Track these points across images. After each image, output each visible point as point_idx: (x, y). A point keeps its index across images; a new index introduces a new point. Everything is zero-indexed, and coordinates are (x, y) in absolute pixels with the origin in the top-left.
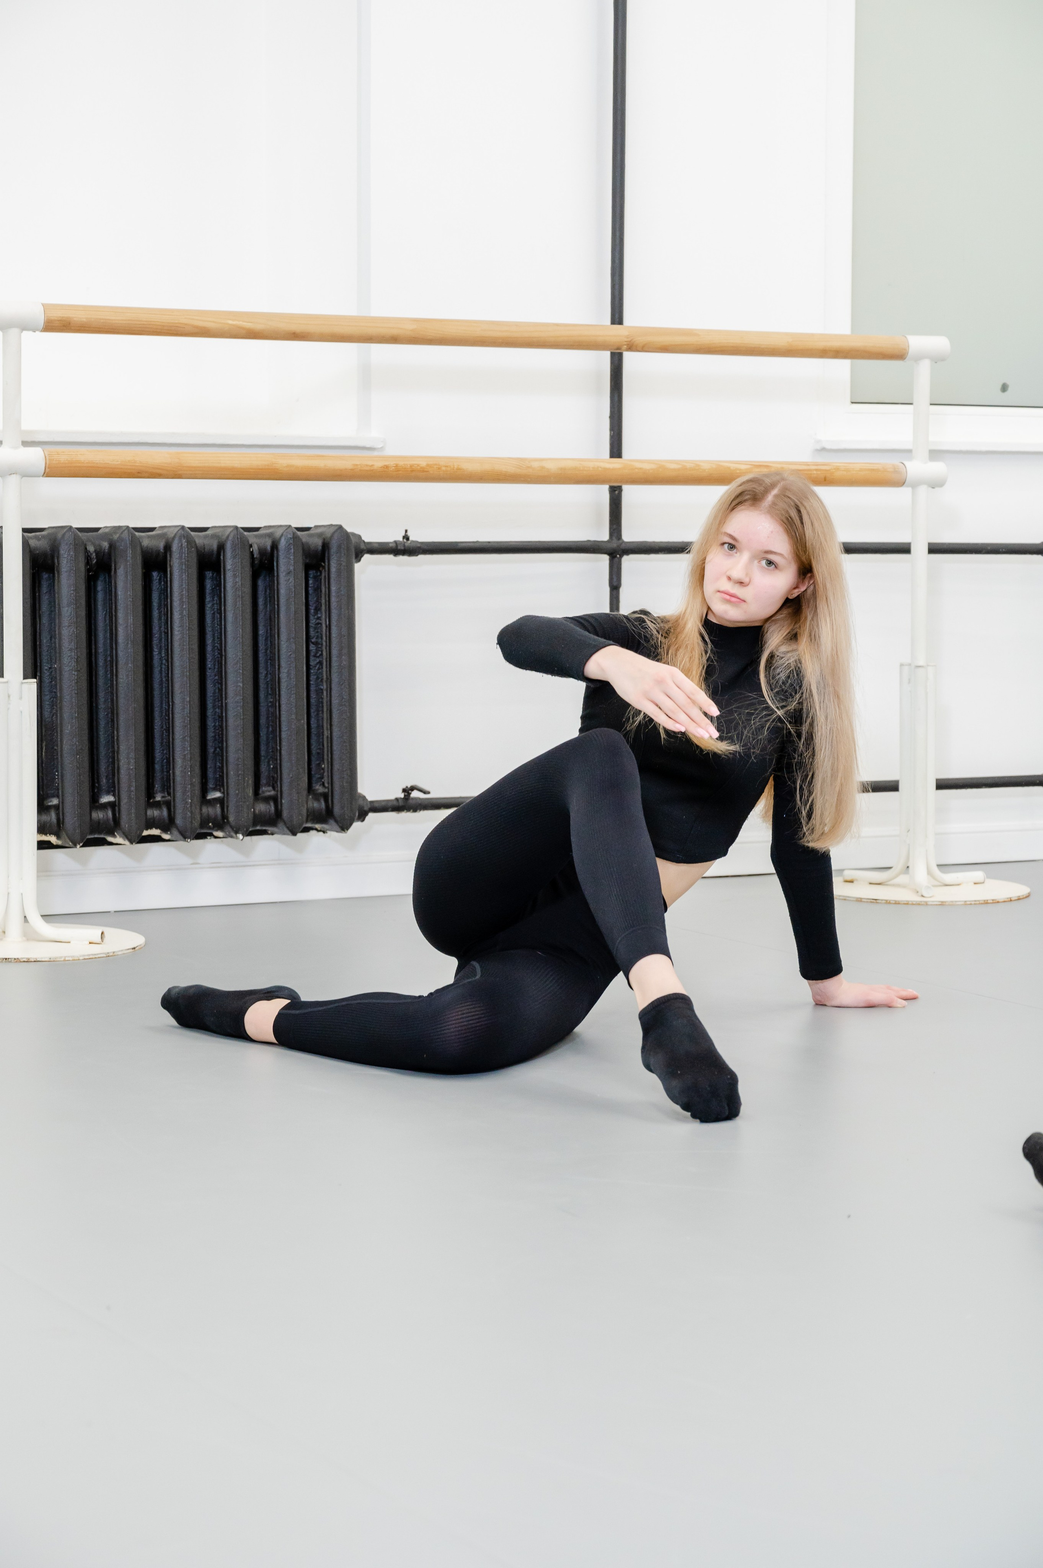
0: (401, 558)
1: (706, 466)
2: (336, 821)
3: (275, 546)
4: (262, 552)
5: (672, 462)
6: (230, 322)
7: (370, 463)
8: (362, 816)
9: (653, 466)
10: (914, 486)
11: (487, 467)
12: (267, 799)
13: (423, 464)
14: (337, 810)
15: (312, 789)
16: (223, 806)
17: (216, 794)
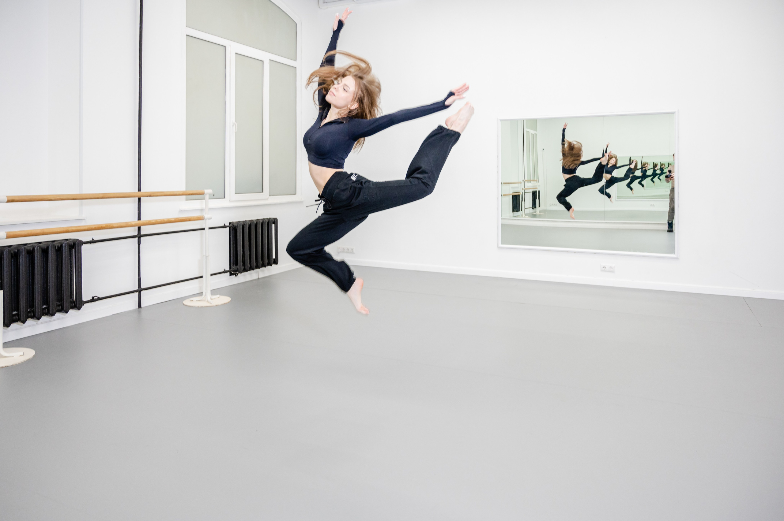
0: (92, 244)
2: (77, 308)
3: (62, 245)
4: (58, 247)
7: (92, 227)
8: (83, 305)
9: (155, 221)
10: (206, 219)
11: (119, 225)
12: (58, 306)
13: (104, 226)
14: (78, 305)
15: (70, 301)
16: (48, 310)
17: (45, 306)
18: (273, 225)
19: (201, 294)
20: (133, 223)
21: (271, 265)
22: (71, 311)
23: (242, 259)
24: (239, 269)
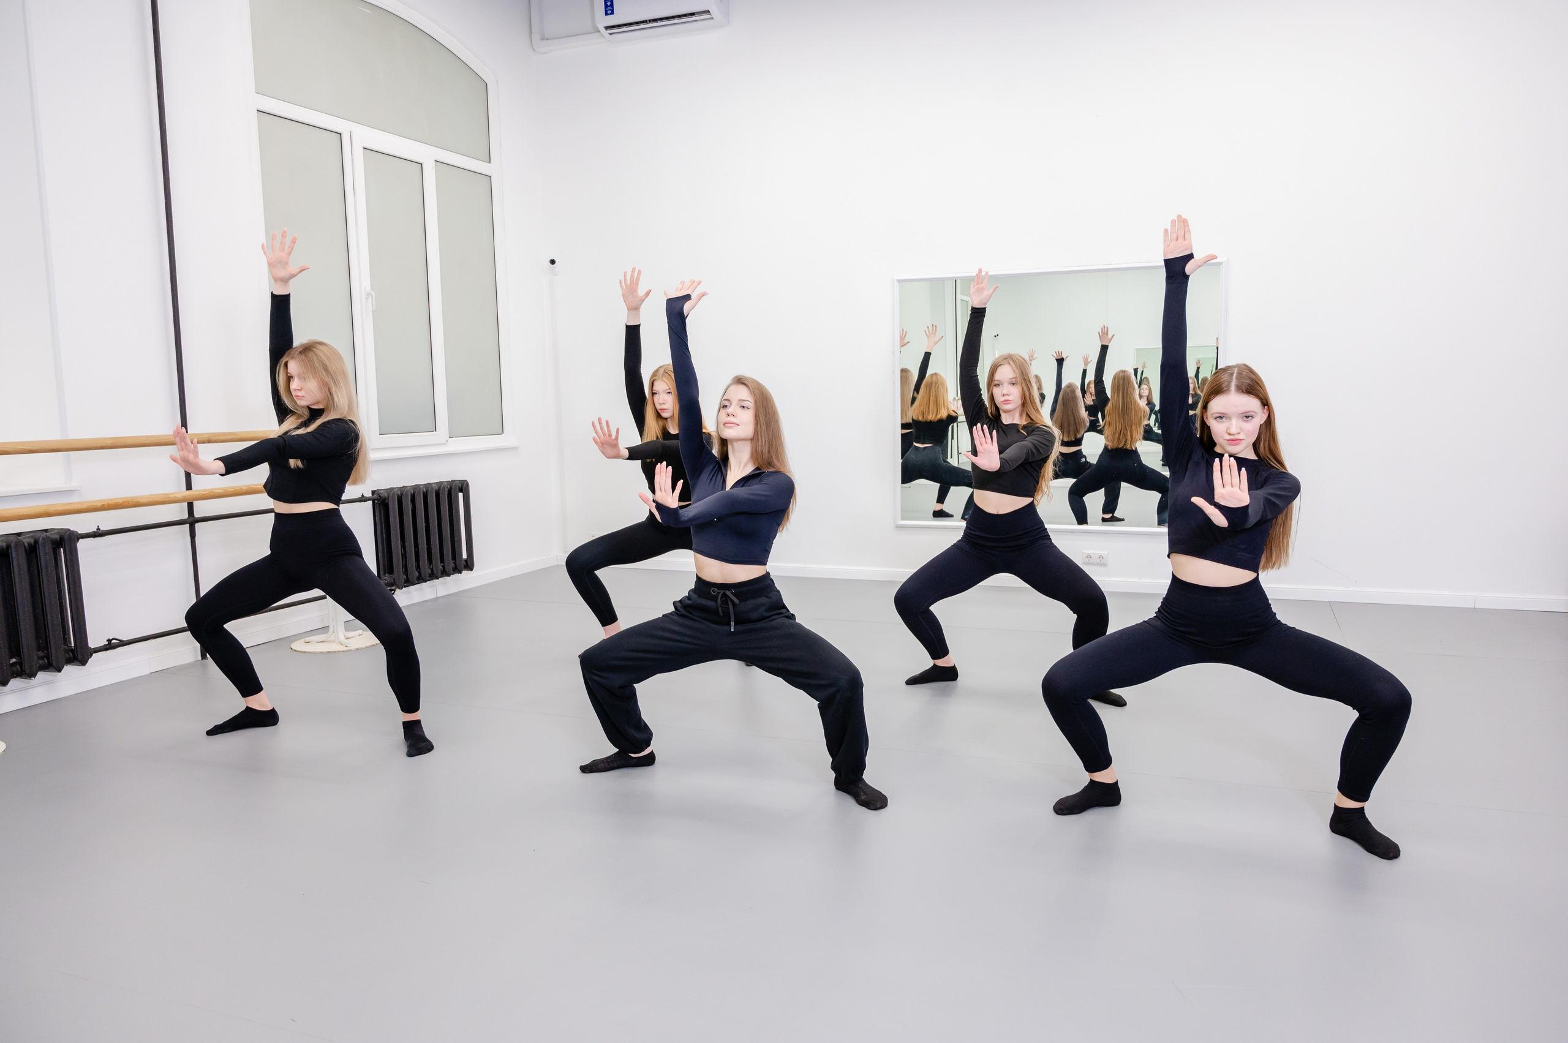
0: (97, 538)
1: (244, 488)
2: (80, 662)
3: (36, 542)
4: (29, 544)
5: (230, 488)
6: (20, 447)
8: (91, 655)
11: (150, 500)
12: (42, 658)
13: (121, 501)
14: (79, 657)
15: (64, 649)
16: (21, 666)
17: (14, 660)
18: (461, 495)
19: (325, 629)
20: (179, 496)
21: (460, 572)
22: (68, 669)
23: (403, 562)
24: (396, 580)
